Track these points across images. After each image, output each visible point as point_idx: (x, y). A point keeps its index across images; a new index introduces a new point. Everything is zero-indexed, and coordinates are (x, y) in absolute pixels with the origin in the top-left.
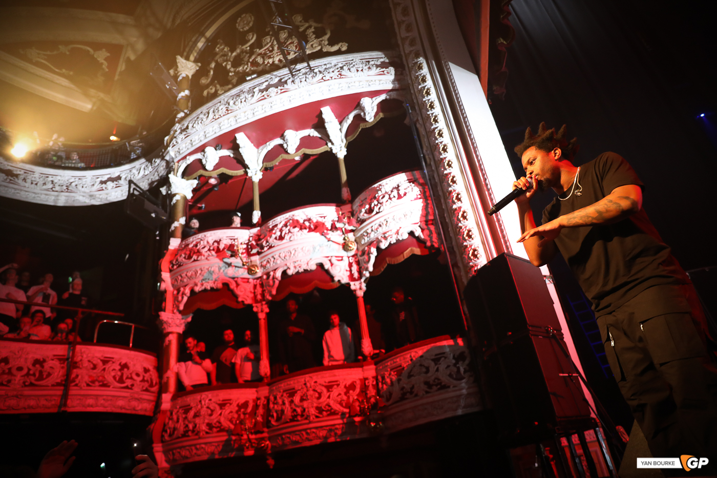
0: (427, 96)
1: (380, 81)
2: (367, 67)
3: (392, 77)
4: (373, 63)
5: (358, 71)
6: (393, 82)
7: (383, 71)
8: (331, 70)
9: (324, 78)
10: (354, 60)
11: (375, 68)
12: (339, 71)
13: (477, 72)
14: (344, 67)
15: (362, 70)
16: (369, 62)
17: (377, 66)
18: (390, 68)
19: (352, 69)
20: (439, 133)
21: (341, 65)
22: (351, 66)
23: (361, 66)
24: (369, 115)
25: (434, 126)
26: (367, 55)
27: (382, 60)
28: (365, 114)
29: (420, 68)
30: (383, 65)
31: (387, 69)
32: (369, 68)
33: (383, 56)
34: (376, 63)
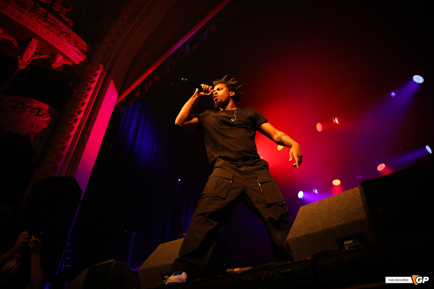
0: (91, 83)
1: (75, 56)
2: (75, 44)
3: (82, 60)
4: (79, 45)
5: (69, 41)
6: (80, 62)
7: (80, 54)
8: (56, 28)
9: (49, 27)
10: (71, 35)
11: (78, 48)
12: (60, 32)
13: (120, 94)
14: (64, 33)
15: (71, 43)
16: (77, 43)
17: (79, 49)
18: (84, 55)
19: (67, 38)
20: (82, 103)
21: (63, 31)
22: (68, 36)
23: (72, 41)
24: (55, 65)
25: (83, 99)
26: (79, 39)
27: (84, 48)
28: (53, 62)
29: (98, 69)
30: (82, 51)
31: (83, 55)
32: (75, 46)
33: (86, 47)
34: (80, 47)
